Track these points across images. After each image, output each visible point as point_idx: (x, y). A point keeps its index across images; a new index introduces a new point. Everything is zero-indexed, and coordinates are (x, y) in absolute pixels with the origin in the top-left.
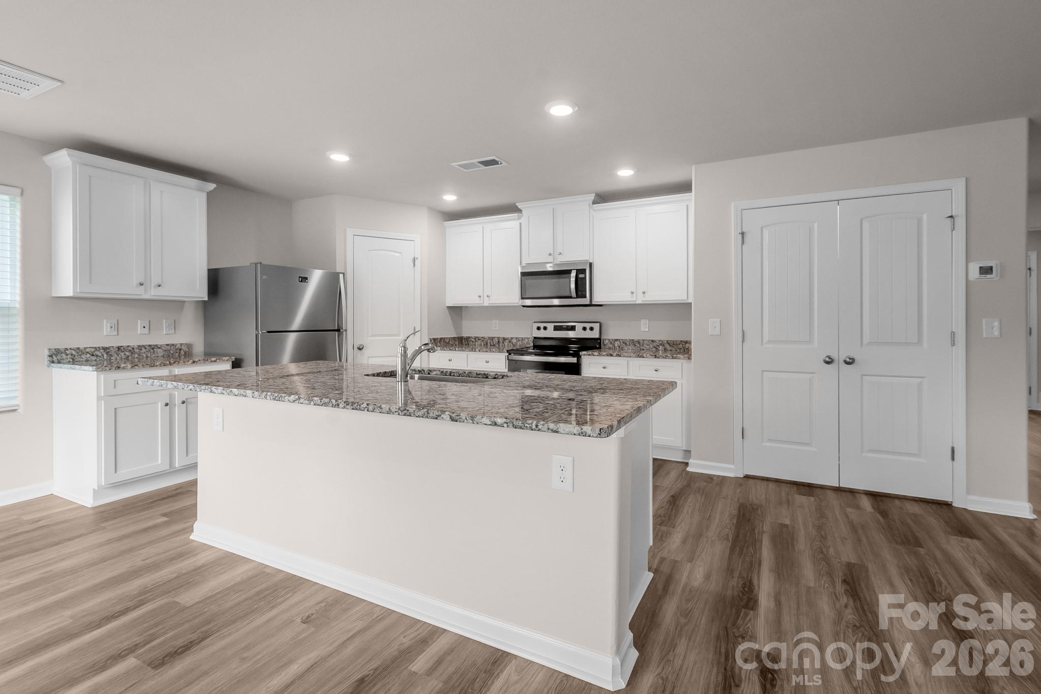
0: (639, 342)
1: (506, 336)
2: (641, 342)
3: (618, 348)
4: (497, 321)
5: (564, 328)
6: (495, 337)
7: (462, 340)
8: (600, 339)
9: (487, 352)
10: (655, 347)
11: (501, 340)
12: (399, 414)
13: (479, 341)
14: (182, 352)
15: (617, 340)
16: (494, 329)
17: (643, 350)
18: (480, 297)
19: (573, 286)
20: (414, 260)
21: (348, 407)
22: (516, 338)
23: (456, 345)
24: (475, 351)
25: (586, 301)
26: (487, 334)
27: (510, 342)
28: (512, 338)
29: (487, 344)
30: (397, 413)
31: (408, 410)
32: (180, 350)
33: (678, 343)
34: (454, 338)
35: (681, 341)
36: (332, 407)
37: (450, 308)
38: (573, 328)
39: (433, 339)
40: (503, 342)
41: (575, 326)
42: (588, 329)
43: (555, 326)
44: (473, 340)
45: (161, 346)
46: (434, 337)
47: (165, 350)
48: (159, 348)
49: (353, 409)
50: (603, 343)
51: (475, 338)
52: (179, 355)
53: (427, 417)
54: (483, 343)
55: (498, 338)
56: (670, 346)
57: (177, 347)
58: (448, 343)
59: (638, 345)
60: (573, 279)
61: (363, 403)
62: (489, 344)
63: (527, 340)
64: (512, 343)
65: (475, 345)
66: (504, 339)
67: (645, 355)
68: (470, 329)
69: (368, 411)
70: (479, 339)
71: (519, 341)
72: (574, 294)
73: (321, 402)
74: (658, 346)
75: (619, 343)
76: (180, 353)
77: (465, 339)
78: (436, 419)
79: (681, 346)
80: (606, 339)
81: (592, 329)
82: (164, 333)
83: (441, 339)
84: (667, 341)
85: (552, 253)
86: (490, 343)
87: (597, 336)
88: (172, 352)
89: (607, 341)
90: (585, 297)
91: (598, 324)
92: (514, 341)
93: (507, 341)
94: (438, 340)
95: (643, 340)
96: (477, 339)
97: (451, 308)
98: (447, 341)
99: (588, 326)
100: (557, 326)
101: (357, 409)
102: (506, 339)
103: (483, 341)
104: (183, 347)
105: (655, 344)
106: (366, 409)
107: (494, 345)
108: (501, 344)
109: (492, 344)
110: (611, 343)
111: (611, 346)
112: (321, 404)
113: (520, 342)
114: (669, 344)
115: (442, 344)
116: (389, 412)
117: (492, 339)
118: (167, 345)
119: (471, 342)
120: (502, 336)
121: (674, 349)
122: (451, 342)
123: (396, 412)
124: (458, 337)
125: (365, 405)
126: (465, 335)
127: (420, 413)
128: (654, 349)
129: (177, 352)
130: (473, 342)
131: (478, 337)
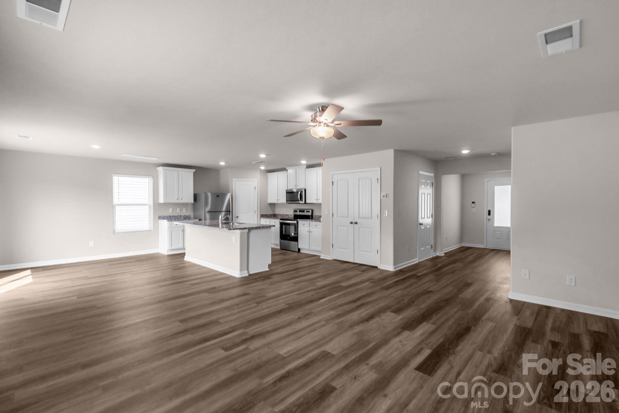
4: (285, 209)
6: (284, 214)
18: (276, 200)
20: (255, 187)
23: (272, 217)
25: (304, 202)
38: (304, 211)
39: (261, 214)
40: (286, 216)
50: (312, 217)
52: (188, 218)
60: (299, 195)
64: (289, 216)
72: (300, 200)
77: (276, 215)
80: (314, 215)
82: (184, 212)
85: (295, 185)
87: (310, 214)
91: (313, 210)
97: (270, 204)
99: (308, 211)
100: (300, 210)
104: (188, 215)
110: (316, 217)
115: (266, 216)
118: (184, 215)
124: (273, 214)
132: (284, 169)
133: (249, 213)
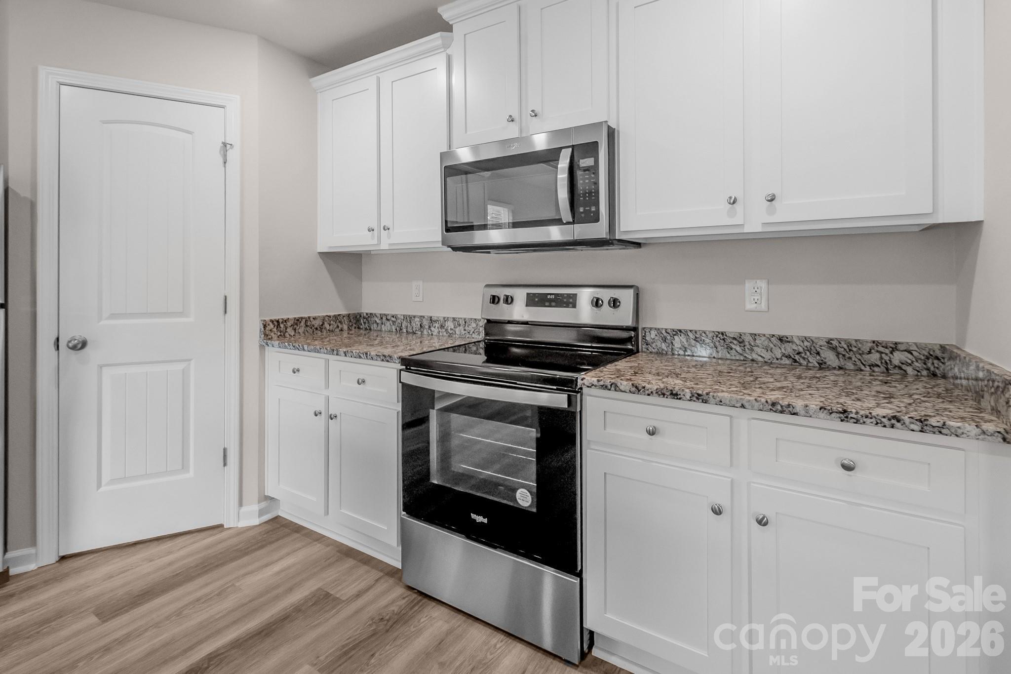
0: (739, 339)
1: (435, 315)
2: (748, 339)
3: (679, 352)
4: (420, 283)
5: (550, 301)
6: (414, 317)
7: (358, 321)
8: (635, 329)
10: (789, 357)
11: (426, 323)
13: (388, 323)
15: (677, 331)
18: (371, 230)
19: (563, 194)
20: (225, 150)
22: (454, 319)
23: (342, 330)
25: (599, 230)
26: (400, 310)
27: (442, 327)
28: (446, 319)
29: (402, 329)
33: (869, 347)
34: (336, 317)
35: (879, 344)
37: (325, 255)
38: (570, 302)
39: (272, 321)
40: (430, 327)
41: (575, 296)
42: (606, 303)
43: (529, 294)
44: (378, 321)
46: (277, 318)
50: (644, 337)
51: (381, 317)
54: (394, 330)
55: (422, 317)
56: (839, 354)
58: (321, 328)
59: (738, 349)
60: (563, 176)
62: (404, 330)
63: (474, 325)
64: (447, 330)
66: (432, 321)
70: (388, 320)
71: (460, 325)
72: (566, 216)
74: (799, 353)
75: (684, 340)
77: (364, 318)
79: (874, 357)
80: (651, 329)
81: (615, 303)
83: (298, 321)
84: (829, 342)
85: (516, 114)
86: (407, 327)
87: (629, 322)
89: (653, 333)
90: (595, 218)
91: (631, 292)
92: (450, 325)
93: (437, 325)
94: (289, 324)
95: (754, 336)
96: (384, 318)
97: (331, 258)
98: (317, 323)
99: (606, 295)
100: (534, 295)
102: (436, 321)
103: (394, 322)
105: (789, 349)
107: (414, 333)
108: (425, 332)
109: (410, 330)
110: (662, 339)
111: (664, 346)
113: (462, 328)
114: (834, 349)
115: (301, 331)
117: (410, 319)
119: (375, 325)
120: (427, 314)
121: (850, 365)
122: (327, 325)
124: (349, 315)
126: (365, 310)
128: (787, 362)
130: (378, 324)
131: (386, 315)
133: (181, 314)
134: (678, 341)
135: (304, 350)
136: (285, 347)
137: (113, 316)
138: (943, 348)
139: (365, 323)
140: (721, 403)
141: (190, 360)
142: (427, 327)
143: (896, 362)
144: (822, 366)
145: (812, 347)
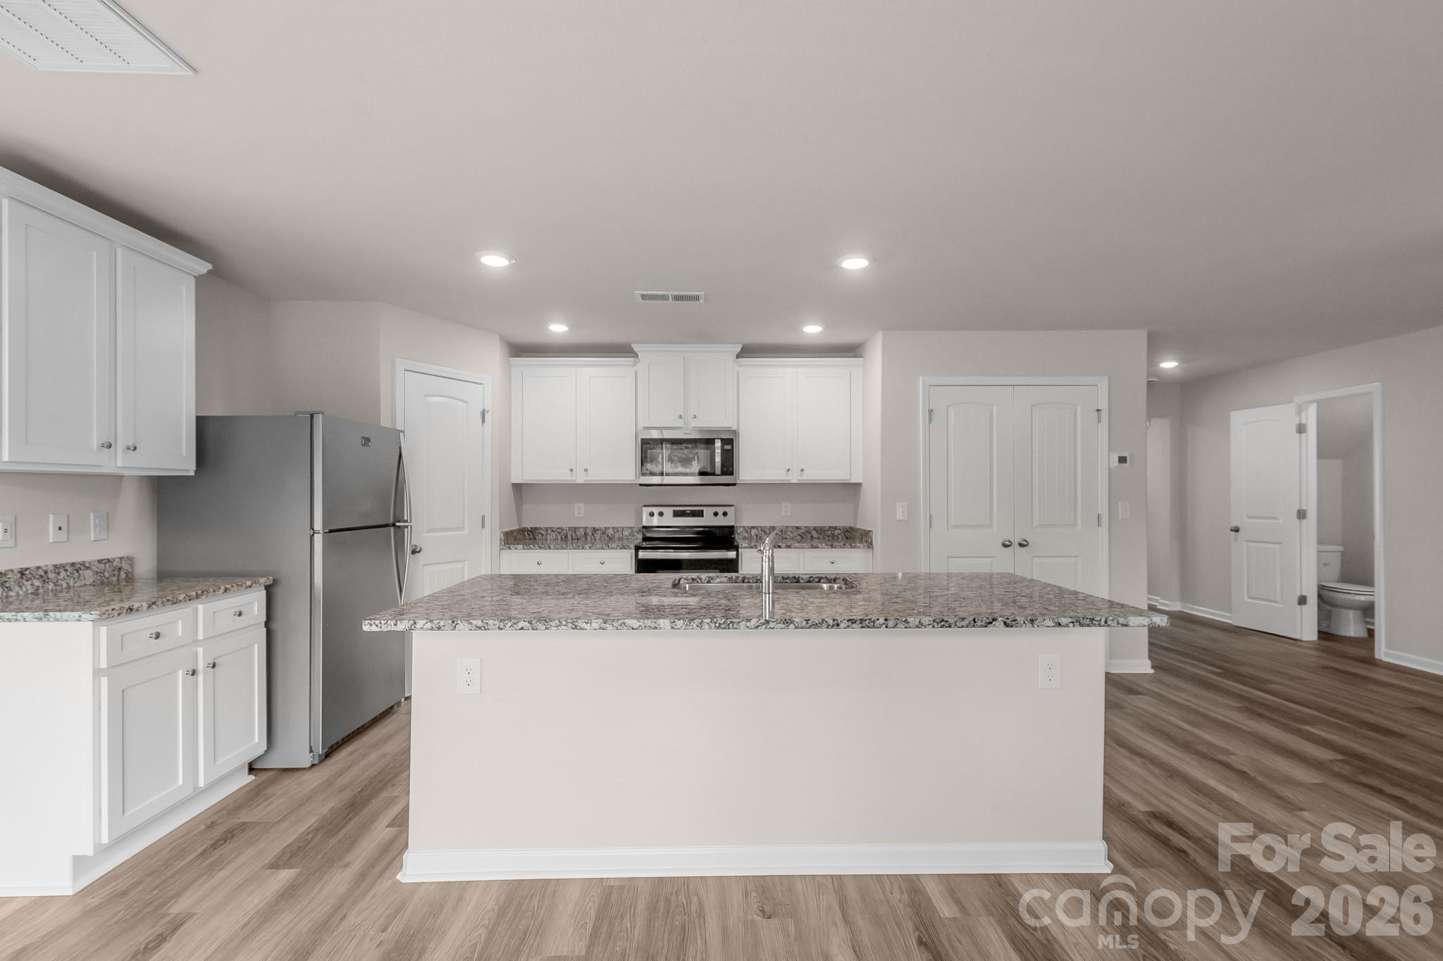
0: (781, 529)
1: (597, 526)
2: (784, 528)
3: (755, 537)
4: (582, 505)
5: (688, 514)
6: (579, 528)
7: (524, 533)
8: (734, 527)
9: (603, 549)
10: (799, 534)
11: (590, 532)
12: (934, 627)
13: (554, 534)
14: (123, 575)
15: (753, 527)
16: (576, 515)
17: (786, 538)
18: (571, 470)
19: (719, 460)
20: (483, 414)
21: (854, 625)
22: (614, 528)
24: (583, 548)
25: (732, 479)
26: (565, 524)
27: (603, 533)
28: (606, 528)
29: (566, 537)
30: (931, 626)
31: (946, 621)
32: (120, 569)
33: (827, 529)
35: (830, 527)
36: (827, 628)
37: (513, 484)
38: (700, 514)
40: (593, 534)
41: (702, 511)
42: (720, 514)
43: (674, 511)
44: (543, 533)
45: (90, 563)
47: (97, 573)
48: (88, 568)
49: (862, 627)
50: (733, 530)
51: (547, 529)
52: (118, 580)
53: (974, 626)
54: (559, 538)
55: (585, 528)
56: (817, 532)
57: (115, 564)
60: (718, 451)
61: (878, 619)
62: (570, 538)
63: (631, 530)
64: (607, 535)
65: (546, 540)
66: (595, 530)
67: (819, 545)
68: (538, 516)
69: (887, 627)
70: (553, 531)
71: (618, 531)
72: (717, 470)
73: (807, 623)
74: (803, 533)
75: (756, 531)
76: (119, 576)
77: (528, 531)
78: (986, 626)
80: (740, 527)
81: (725, 514)
82: (92, 539)
84: (814, 528)
85: (682, 414)
86: (572, 536)
87: (732, 523)
88: (107, 574)
89: (741, 529)
90: (731, 473)
91: (730, 508)
92: (610, 532)
93: (599, 533)
95: (786, 527)
96: (549, 530)
97: (517, 486)
99: (720, 510)
100: (678, 511)
101: (868, 627)
102: (598, 530)
103: (559, 533)
104: (123, 565)
105: (800, 532)
106: (884, 626)
107: (578, 539)
108: (589, 538)
109: (575, 537)
110: (747, 532)
111: (746, 535)
112: (808, 626)
114: (816, 530)
116: (920, 625)
117: (575, 529)
118: (100, 561)
119: (540, 536)
120: (591, 525)
121: (821, 537)
123: (929, 625)
125: (882, 621)
126: (529, 525)
127: (964, 623)
128: (799, 537)
129: (114, 575)
130: (543, 535)
131: (551, 528)
132: (623, 350)
133: (462, 529)
134: (754, 532)
135: (550, 548)
136: (530, 548)
137: (430, 531)
138: (850, 528)
139: (529, 535)
140: (795, 548)
141: (465, 560)
142: (591, 534)
143: (836, 534)
144: (812, 538)
145: (808, 530)
